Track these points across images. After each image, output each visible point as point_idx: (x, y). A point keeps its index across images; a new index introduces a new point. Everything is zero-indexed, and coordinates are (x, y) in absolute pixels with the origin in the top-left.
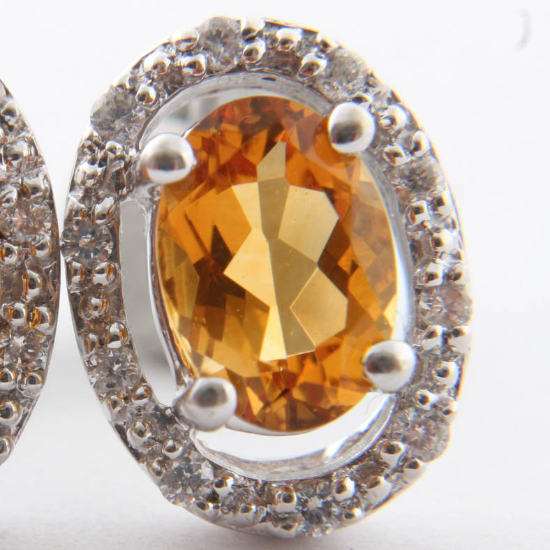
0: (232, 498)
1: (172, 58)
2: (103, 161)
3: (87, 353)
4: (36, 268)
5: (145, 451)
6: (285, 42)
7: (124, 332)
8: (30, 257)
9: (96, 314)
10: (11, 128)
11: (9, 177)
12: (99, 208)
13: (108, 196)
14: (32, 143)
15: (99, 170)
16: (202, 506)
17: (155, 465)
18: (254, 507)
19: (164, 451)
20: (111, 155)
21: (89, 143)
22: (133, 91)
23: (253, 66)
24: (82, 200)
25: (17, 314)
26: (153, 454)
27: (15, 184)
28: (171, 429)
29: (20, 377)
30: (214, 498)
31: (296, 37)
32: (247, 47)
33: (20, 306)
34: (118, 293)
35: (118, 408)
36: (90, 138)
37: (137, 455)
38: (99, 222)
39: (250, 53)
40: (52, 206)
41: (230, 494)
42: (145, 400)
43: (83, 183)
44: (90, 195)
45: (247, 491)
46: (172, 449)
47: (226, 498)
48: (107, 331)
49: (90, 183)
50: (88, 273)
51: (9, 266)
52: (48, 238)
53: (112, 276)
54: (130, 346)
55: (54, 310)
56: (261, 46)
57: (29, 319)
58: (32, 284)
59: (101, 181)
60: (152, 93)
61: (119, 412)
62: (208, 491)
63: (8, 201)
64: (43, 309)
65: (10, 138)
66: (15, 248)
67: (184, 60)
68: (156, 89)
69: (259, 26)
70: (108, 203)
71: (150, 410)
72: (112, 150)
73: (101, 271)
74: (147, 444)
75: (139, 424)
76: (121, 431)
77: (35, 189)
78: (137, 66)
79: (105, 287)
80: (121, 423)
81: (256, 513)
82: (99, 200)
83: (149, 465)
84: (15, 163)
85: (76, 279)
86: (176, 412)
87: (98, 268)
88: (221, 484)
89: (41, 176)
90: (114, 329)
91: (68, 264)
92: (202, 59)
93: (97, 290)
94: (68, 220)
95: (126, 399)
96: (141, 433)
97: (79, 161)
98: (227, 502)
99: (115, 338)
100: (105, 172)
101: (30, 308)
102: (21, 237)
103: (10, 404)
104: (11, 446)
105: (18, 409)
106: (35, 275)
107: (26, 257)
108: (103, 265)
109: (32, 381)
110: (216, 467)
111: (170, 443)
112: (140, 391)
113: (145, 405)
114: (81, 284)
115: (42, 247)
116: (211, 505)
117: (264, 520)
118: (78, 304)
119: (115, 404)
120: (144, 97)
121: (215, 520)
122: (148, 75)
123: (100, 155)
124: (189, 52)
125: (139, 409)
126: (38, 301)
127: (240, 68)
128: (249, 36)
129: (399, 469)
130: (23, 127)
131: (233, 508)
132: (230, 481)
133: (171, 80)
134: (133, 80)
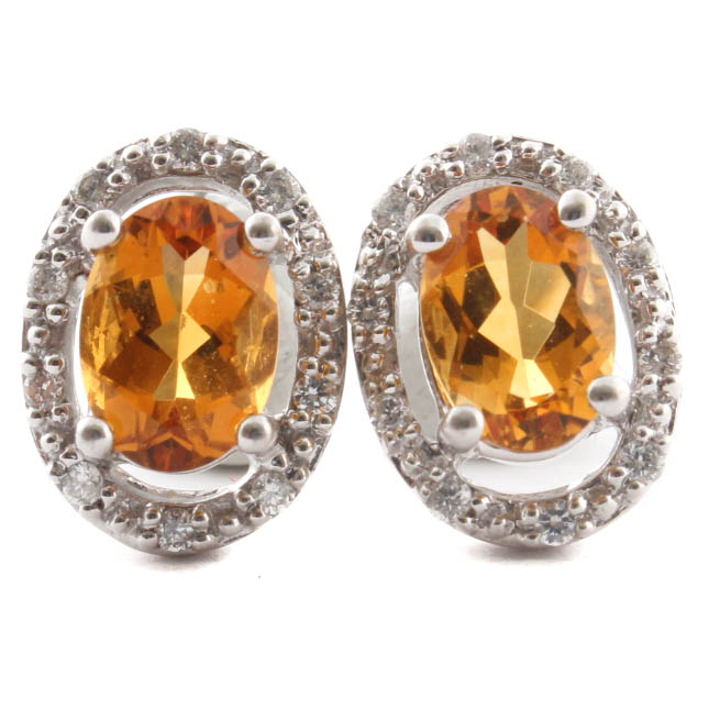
0: (486, 514)
1: (438, 165)
2: (382, 245)
3: (368, 397)
4: (326, 329)
5: (415, 478)
6: (529, 150)
7: (398, 382)
8: (322, 321)
9: (375, 366)
10: (304, 216)
11: (303, 255)
12: (377, 283)
13: (385, 273)
14: (322, 230)
15: (378, 252)
16: (463, 521)
17: (424, 488)
18: (504, 521)
19: (431, 476)
20: (387, 240)
21: (369, 231)
22: (405, 190)
23: (502, 169)
24: (365, 277)
25: (311, 366)
26: (422, 480)
27: (308, 262)
28: (437, 459)
29: (313, 419)
30: (472, 513)
31: (538, 148)
32: (497, 154)
33: (314, 360)
34: (394, 351)
35: (393, 442)
36: (370, 227)
37: (410, 482)
38: (378, 292)
39: (500, 159)
40: (339, 281)
41: (486, 511)
42: (414, 435)
43: (365, 263)
44: (371, 272)
45: (499, 508)
46: (437, 474)
47: (482, 513)
48: (384, 381)
49: (371, 262)
50: (368, 335)
51: (304, 328)
52: (335, 305)
53: (389, 337)
54: (404, 393)
55: (342, 365)
56: (509, 155)
57: (320, 370)
58: (324, 343)
59: (380, 260)
60: (421, 192)
61: (394, 445)
62: (467, 509)
63: (302, 274)
64: (333, 363)
65: (304, 224)
66: (309, 313)
67: (446, 166)
68: (424, 188)
69: (507, 139)
70: (385, 279)
71: (420, 443)
72: (388, 236)
73: (379, 332)
74: (417, 471)
75: (410, 455)
76: (396, 462)
77: (325, 266)
78: (410, 173)
79: (384, 345)
80: (396, 456)
81: (506, 526)
82: (378, 275)
83: (419, 488)
84: (308, 244)
85: (360, 339)
86: (441, 445)
87: (376, 330)
88: (476, 502)
89: (330, 256)
90: (390, 378)
91: (353, 328)
92: (461, 164)
93: (376, 347)
94: (354, 293)
95: (400, 435)
96: (412, 463)
97: (362, 247)
98: (483, 518)
99: (390, 385)
100: (383, 255)
101: (321, 361)
102: (314, 305)
103: (306, 440)
104: (307, 475)
105: (313, 444)
106: (327, 337)
107: (318, 321)
108: (381, 327)
109: (324, 421)
110: (473, 490)
111: (435, 469)
112: (411, 427)
113: (415, 439)
114: (364, 344)
115: (331, 312)
116: (469, 520)
117: (513, 532)
118: (361, 360)
119: (390, 439)
120: (414, 194)
121: (473, 533)
122: (418, 178)
123: (378, 240)
124: (451, 159)
125: (411, 442)
126: (328, 356)
127: (494, 172)
128: (499, 145)
129: (622, 491)
130: (315, 216)
131: (488, 523)
132: (485, 501)
133: (437, 182)
134: (406, 182)
